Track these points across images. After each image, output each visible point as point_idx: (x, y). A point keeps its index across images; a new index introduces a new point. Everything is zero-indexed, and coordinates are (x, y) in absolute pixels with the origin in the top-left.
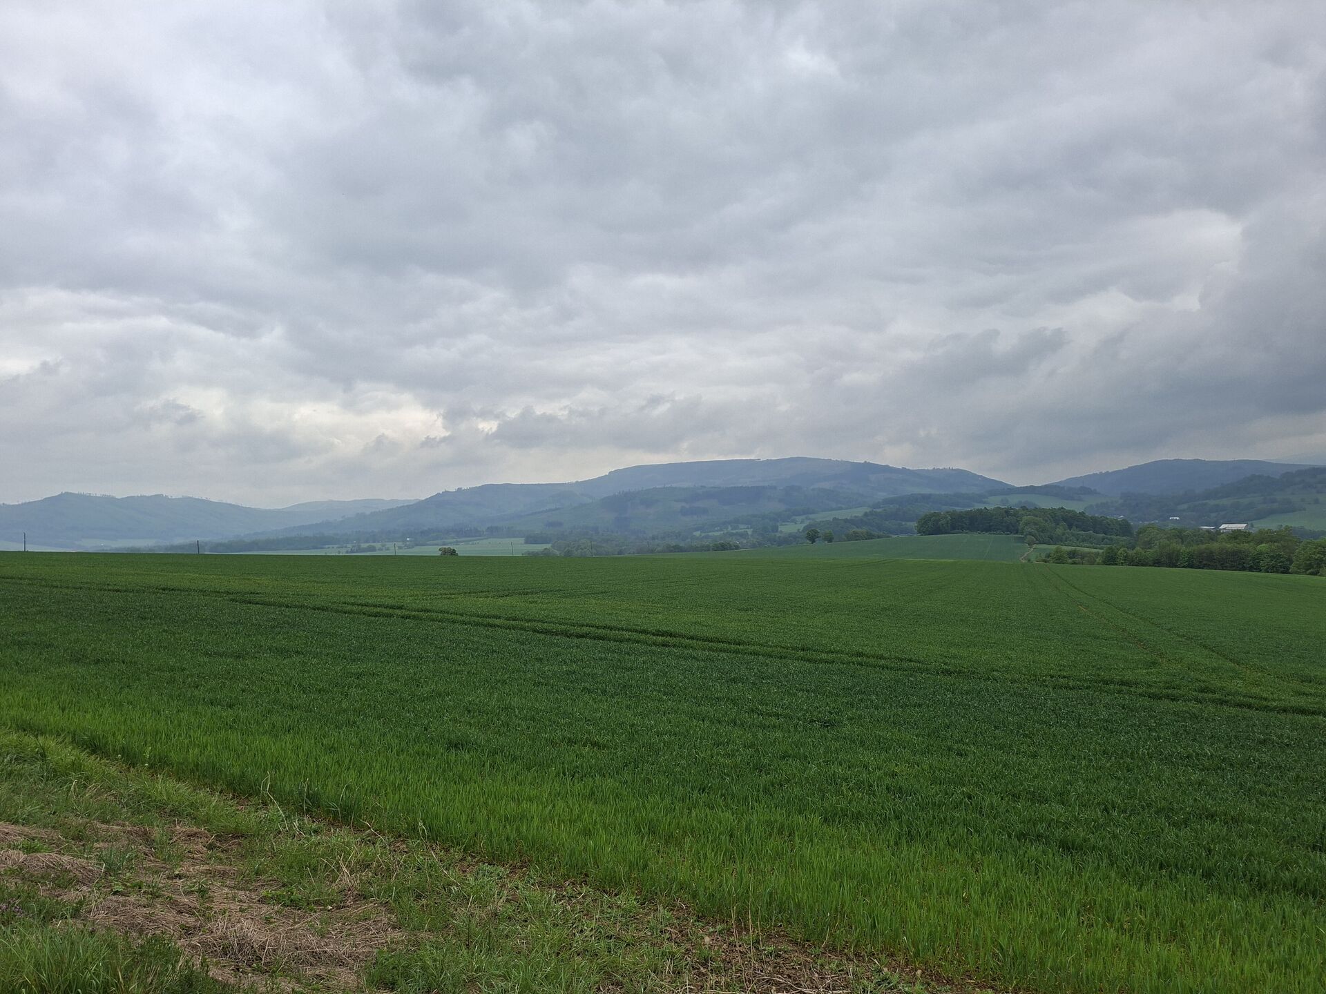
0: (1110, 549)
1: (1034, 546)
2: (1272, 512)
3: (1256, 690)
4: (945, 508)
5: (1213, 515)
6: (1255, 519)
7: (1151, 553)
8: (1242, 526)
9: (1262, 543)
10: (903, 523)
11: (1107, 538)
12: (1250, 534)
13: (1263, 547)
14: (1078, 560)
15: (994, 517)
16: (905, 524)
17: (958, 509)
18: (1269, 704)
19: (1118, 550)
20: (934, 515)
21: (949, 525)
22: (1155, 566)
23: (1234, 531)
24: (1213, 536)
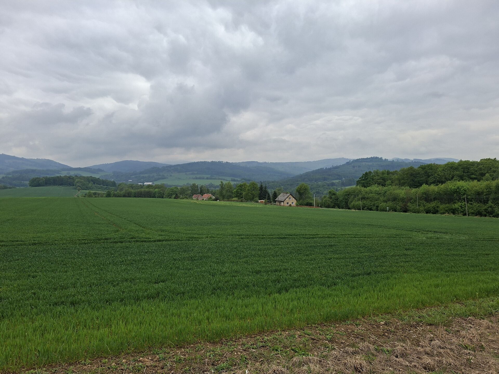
0: (108, 191)
1: (80, 191)
2: (159, 179)
3: (148, 236)
4: (42, 176)
5: (142, 180)
6: (155, 181)
7: (122, 192)
8: (151, 183)
9: (156, 189)
10: (23, 182)
11: (108, 188)
12: (153, 186)
13: (156, 190)
14: (97, 196)
15: (64, 179)
16: (24, 182)
17: (48, 176)
18: (151, 240)
19: (111, 192)
20: (37, 178)
21: (44, 183)
22: (124, 197)
23: (148, 185)
24: (142, 187)
